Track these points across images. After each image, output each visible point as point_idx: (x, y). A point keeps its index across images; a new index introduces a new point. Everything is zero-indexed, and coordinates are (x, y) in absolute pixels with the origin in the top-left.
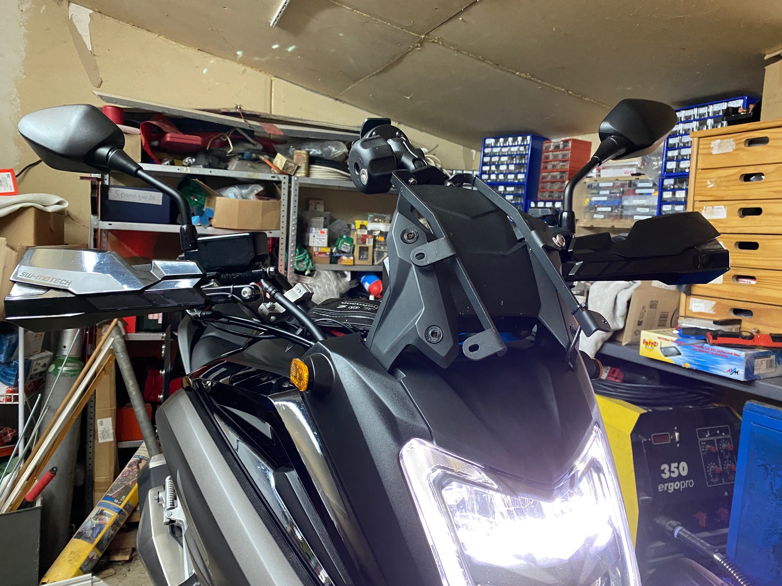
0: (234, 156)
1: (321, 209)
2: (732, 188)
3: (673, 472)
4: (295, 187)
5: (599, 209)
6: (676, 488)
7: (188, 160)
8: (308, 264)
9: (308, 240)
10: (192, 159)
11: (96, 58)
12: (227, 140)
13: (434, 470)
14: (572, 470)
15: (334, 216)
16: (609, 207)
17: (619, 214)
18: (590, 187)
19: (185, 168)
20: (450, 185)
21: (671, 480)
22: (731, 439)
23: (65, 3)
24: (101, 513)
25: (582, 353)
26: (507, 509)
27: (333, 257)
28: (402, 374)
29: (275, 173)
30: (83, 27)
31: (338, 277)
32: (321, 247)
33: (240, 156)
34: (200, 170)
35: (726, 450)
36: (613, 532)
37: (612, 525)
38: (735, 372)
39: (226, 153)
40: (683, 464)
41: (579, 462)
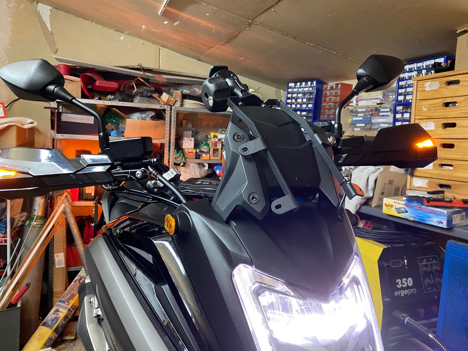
0: (137, 94)
1: (190, 126)
2: (438, 111)
3: (404, 284)
4: (174, 112)
5: (357, 125)
6: (406, 294)
7: (109, 97)
8: (182, 160)
9: (182, 145)
10: (112, 96)
11: (54, 35)
12: (133, 85)
13: (253, 284)
14: (341, 283)
15: (198, 130)
16: (363, 123)
17: (369, 128)
18: (352, 111)
19: (107, 102)
20: (264, 106)
21: (403, 289)
22: (439, 264)
23: (35, 2)
24: (57, 311)
25: (347, 210)
26: (300, 308)
27: (198, 155)
28: (234, 224)
29: (162, 105)
30: (46, 18)
31: (200, 167)
32: (190, 149)
33: (141, 94)
34: (116, 103)
35: (436, 271)
36: (367, 322)
37: (366, 318)
38: (441, 222)
39: (132, 92)
40: (410, 279)
41: (345, 278)
